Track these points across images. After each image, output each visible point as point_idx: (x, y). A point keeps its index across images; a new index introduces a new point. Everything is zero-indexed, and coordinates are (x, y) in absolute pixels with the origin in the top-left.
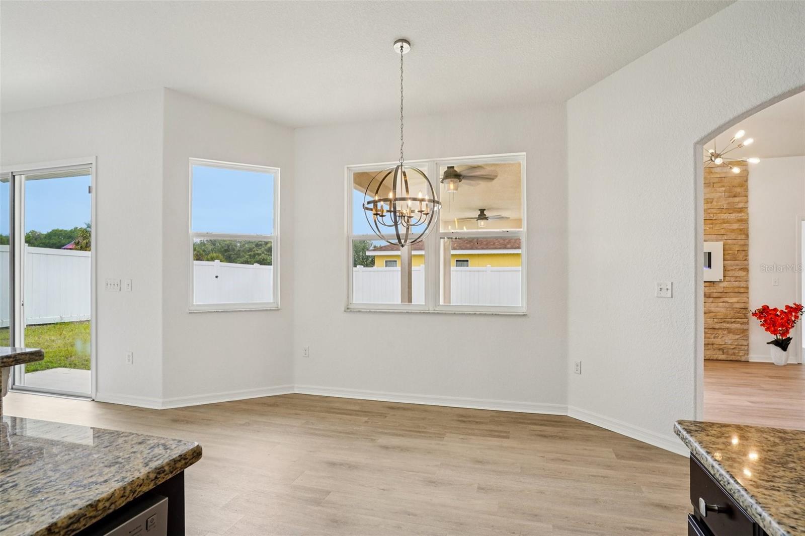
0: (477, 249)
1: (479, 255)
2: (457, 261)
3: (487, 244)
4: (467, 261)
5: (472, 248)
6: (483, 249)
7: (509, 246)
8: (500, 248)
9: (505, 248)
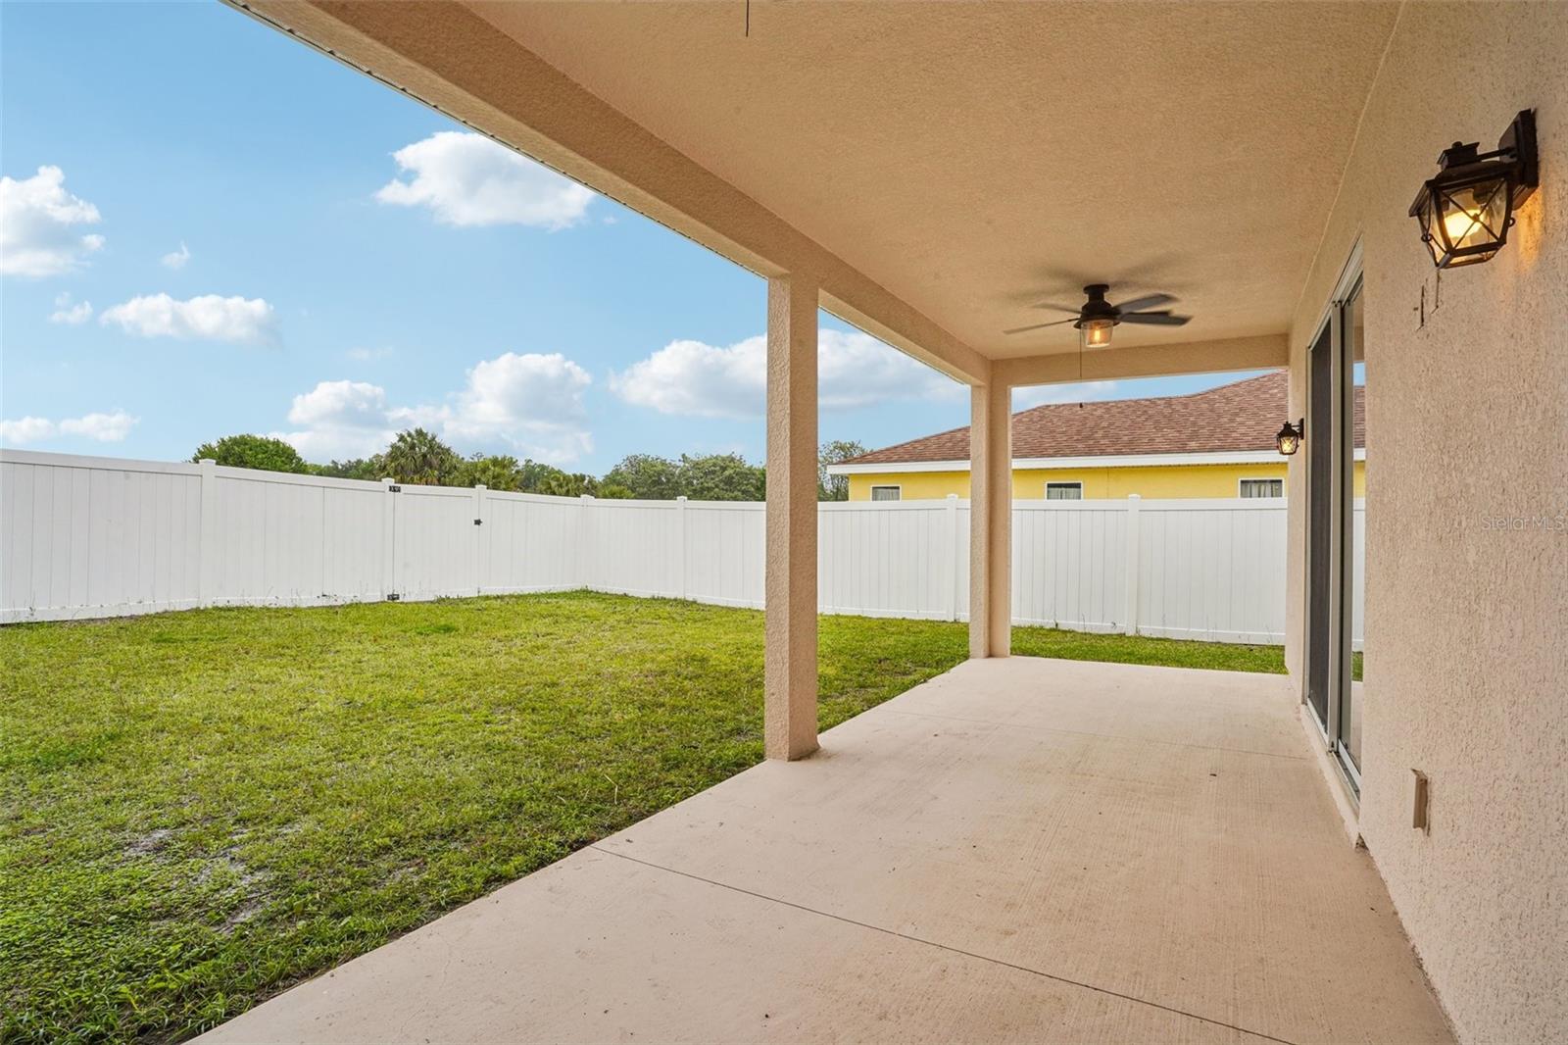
0: (1103, 453)
1: (1108, 470)
2: (1049, 486)
3: (1131, 442)
4: (1078, 486)
5: (1089, 453)
6: (1119, 453)
7: (1193, 444)
8: (1168, 452)
9: (1183, 449)
